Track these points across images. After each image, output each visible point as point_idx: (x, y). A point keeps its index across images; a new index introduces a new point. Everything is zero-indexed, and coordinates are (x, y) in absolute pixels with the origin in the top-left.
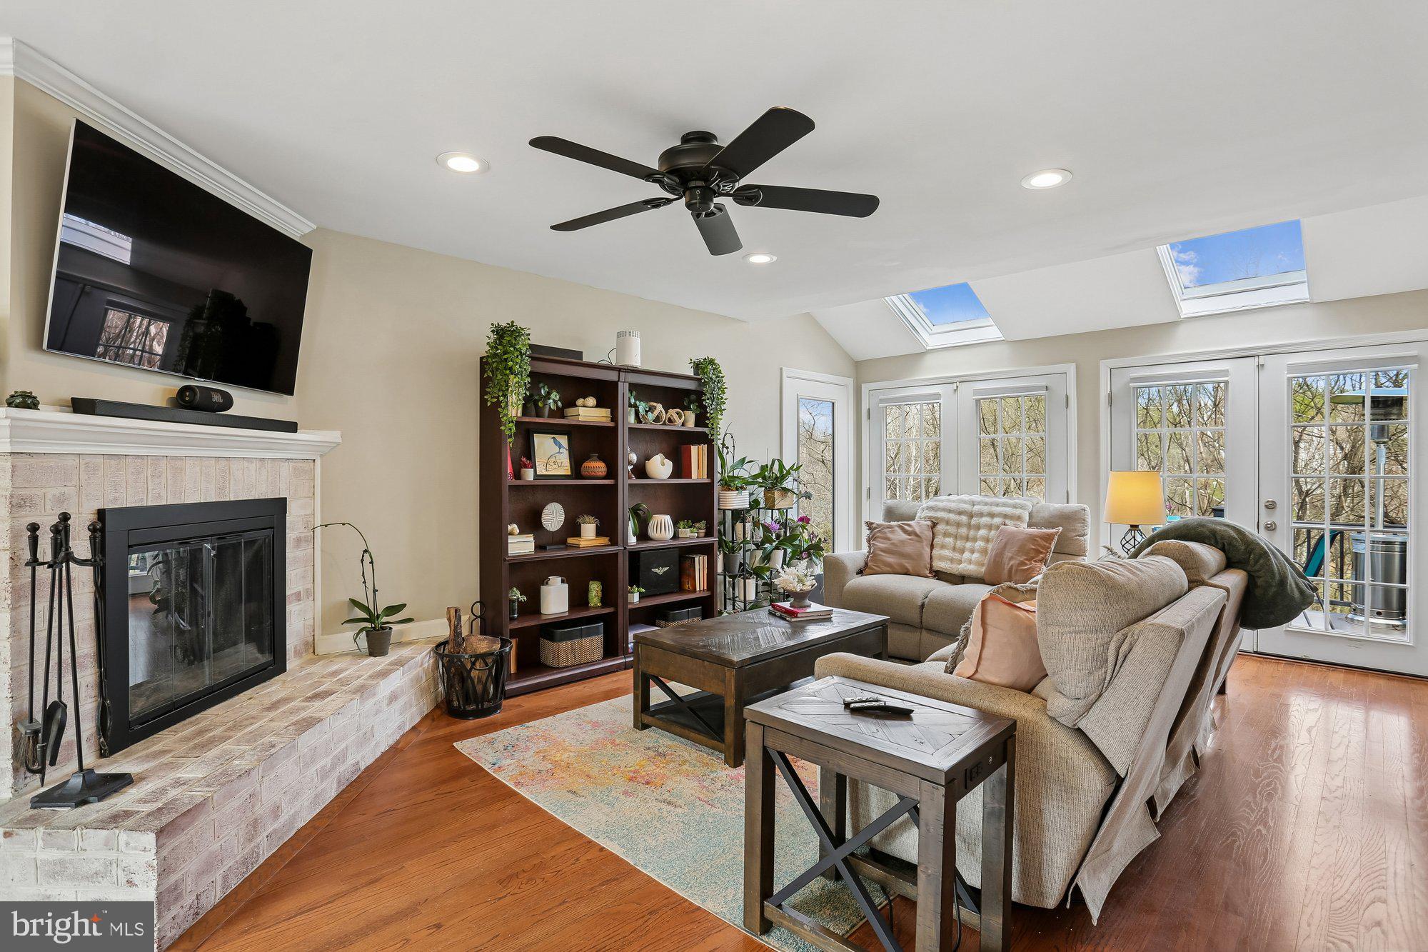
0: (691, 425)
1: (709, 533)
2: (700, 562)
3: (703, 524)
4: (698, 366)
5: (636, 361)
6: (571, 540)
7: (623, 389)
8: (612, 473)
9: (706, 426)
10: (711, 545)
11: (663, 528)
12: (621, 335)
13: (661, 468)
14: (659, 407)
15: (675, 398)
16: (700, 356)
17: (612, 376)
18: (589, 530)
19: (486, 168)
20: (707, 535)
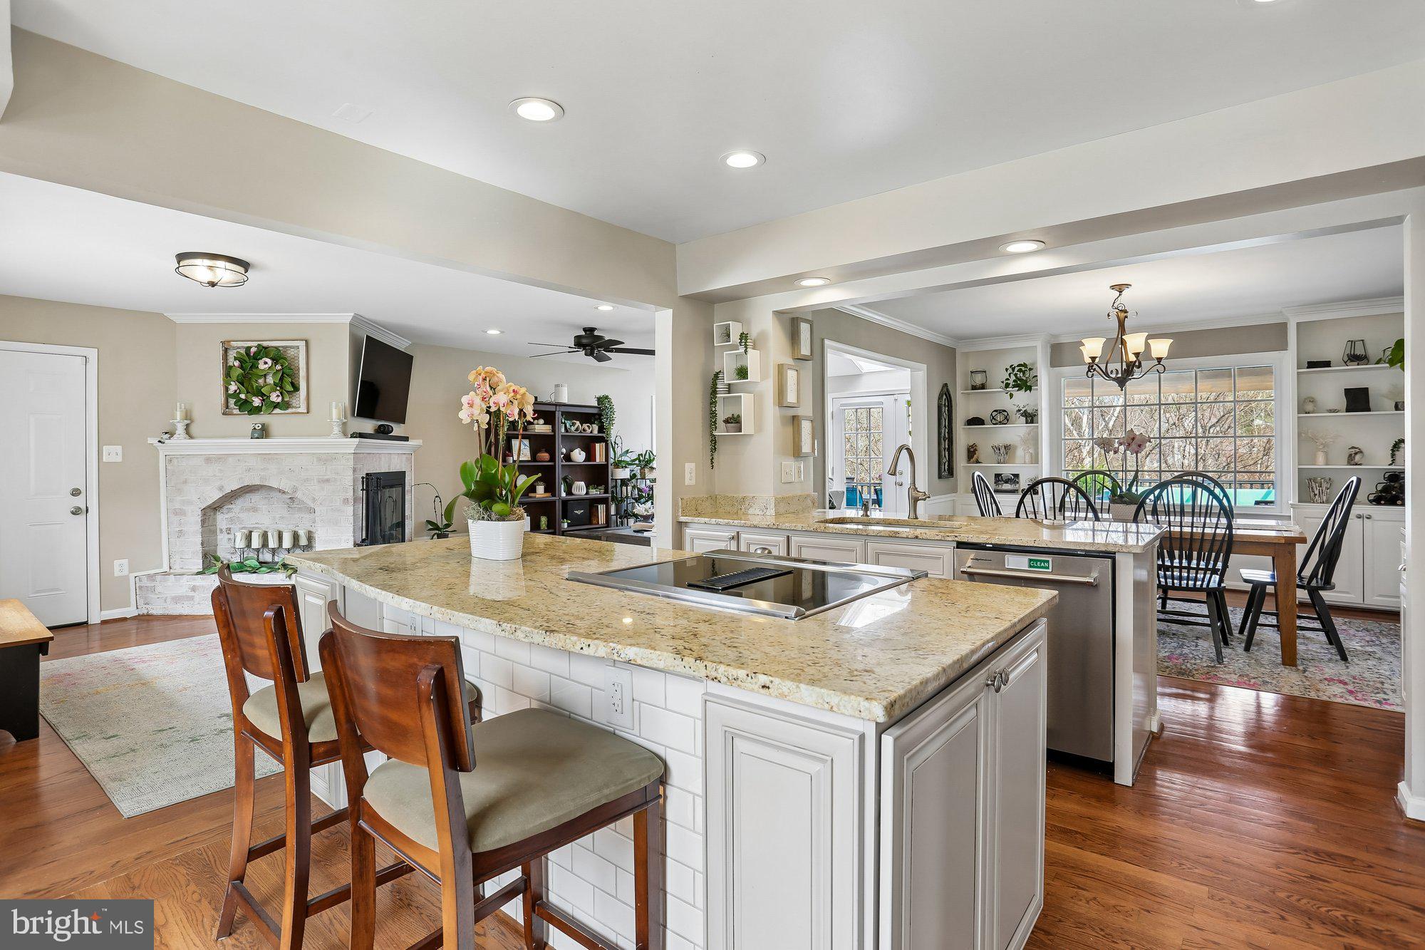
0: (596, 432)
1: (606, 492)
2: (601, 508)
3: (603, 487)
4: (600, 400)
5: (565, 400)
6: (531, 495)
7: (558, 415)
8: (553, 459)
9: (604, 432)
10: (607, 498)
11: (580, 488)
12: (557, 386)
13: (579, 456)
14: (578, 423)
15: (587, 418)
16: (601, 394)
17: (552, 408)
18: (540, 489)
19: (502, 332)
20: (605, 493)
